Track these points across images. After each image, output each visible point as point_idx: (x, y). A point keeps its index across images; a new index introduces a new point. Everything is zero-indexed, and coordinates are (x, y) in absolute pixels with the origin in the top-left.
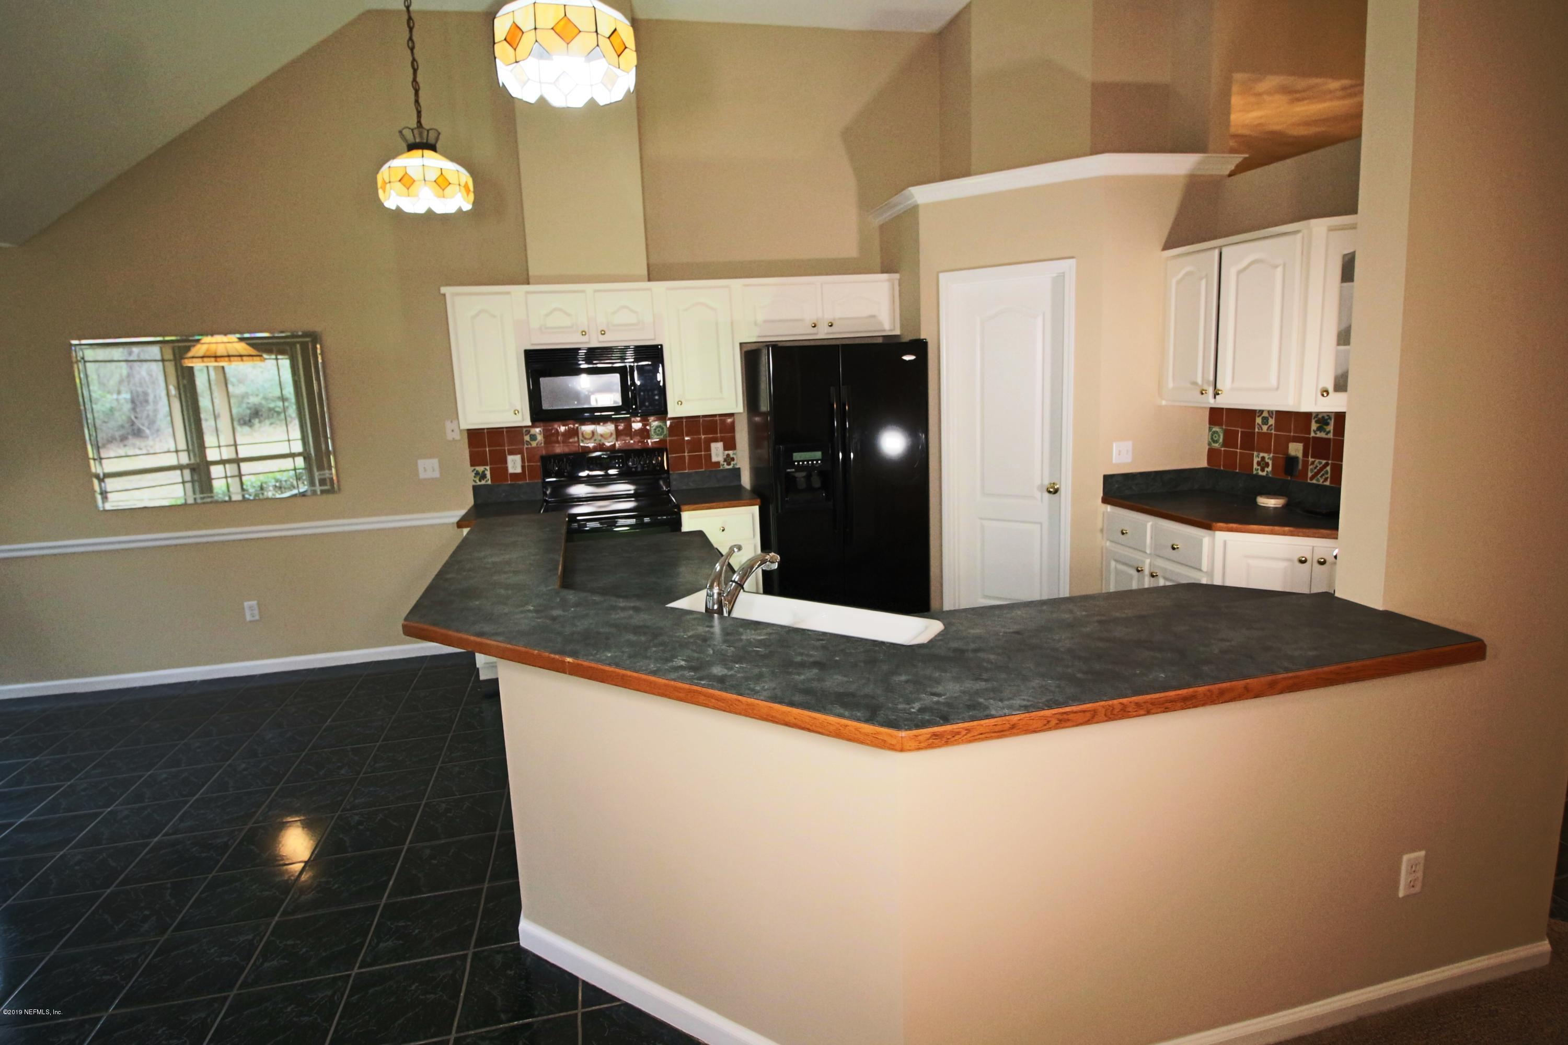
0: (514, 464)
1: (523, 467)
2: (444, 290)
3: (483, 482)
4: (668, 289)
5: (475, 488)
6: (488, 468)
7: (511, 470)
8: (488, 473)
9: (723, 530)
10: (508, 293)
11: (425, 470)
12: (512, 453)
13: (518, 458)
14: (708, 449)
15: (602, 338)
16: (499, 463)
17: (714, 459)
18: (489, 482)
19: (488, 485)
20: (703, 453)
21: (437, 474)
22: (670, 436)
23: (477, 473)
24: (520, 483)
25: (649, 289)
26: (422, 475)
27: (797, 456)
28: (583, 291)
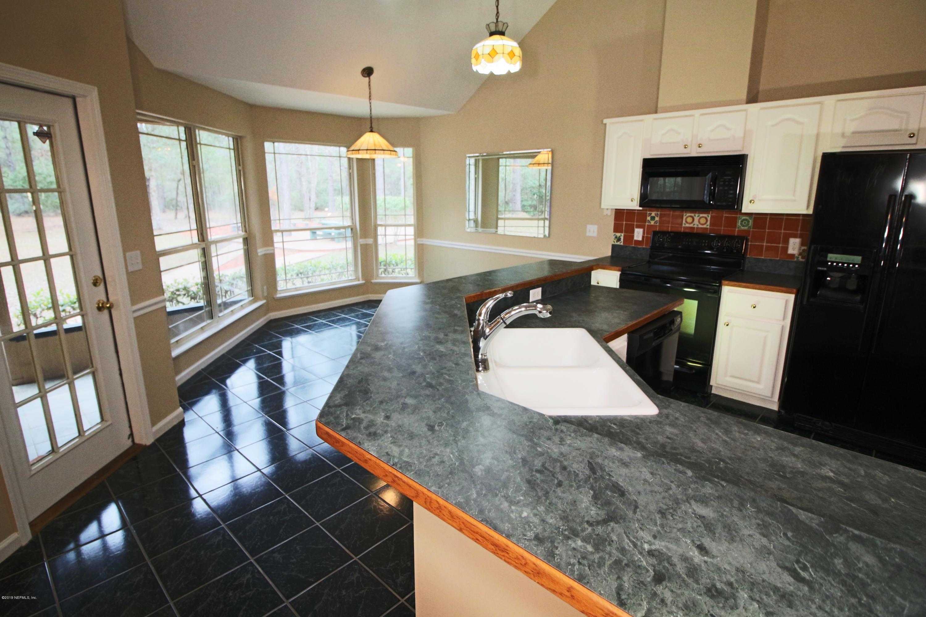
0: (638, 234)
1: (643, 237)
2: (605, 121)
3: (618, 243)
4: (762, 109)
5: (614, 246)
6: (623, 234)
7: (635, 238)
8: (622, 238)
9: (754, 307)
10: (642, 120)
11: (590, 231)
12: (638, 227)
13: (641, 231)
14: (787, 242)
15: (700, 150)
16: (630, 231)
17: (790, 251)
18: (622, 244)
19: (621, 245)
20: (781, 245)
21: (595, 234)
22: (753, 228)
23: (616, 237)
24: (639, 247)
25: (745, 110)
26: (588, 234)
27: (831, 257)
28: (692, 116)
